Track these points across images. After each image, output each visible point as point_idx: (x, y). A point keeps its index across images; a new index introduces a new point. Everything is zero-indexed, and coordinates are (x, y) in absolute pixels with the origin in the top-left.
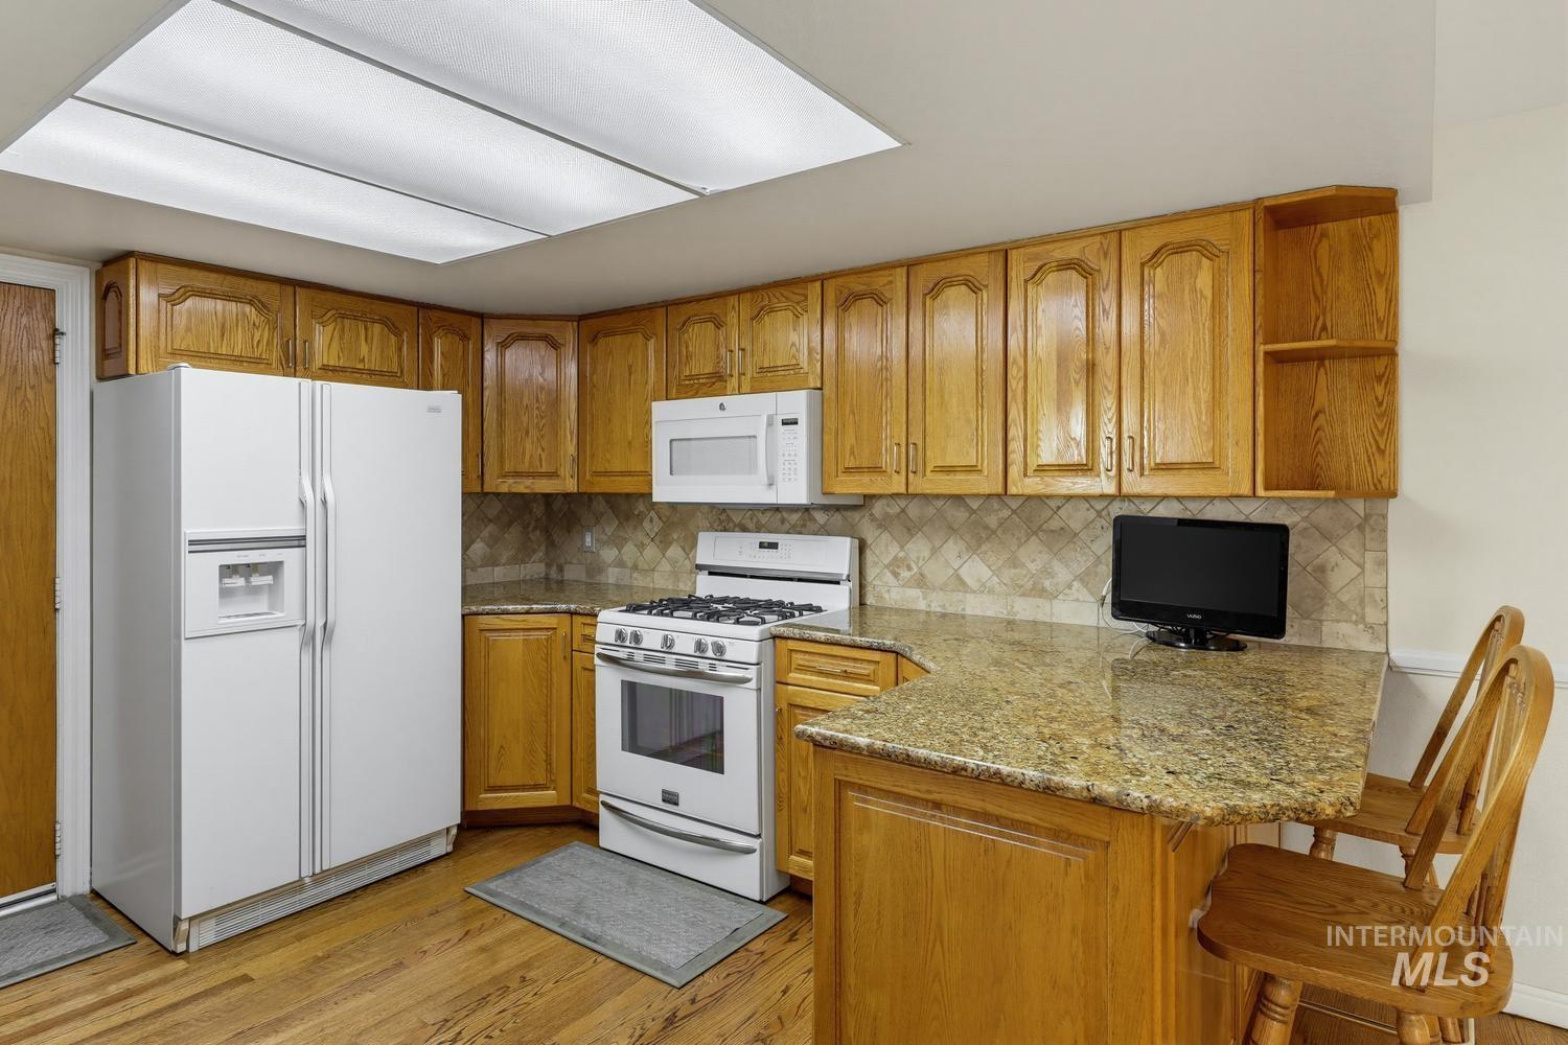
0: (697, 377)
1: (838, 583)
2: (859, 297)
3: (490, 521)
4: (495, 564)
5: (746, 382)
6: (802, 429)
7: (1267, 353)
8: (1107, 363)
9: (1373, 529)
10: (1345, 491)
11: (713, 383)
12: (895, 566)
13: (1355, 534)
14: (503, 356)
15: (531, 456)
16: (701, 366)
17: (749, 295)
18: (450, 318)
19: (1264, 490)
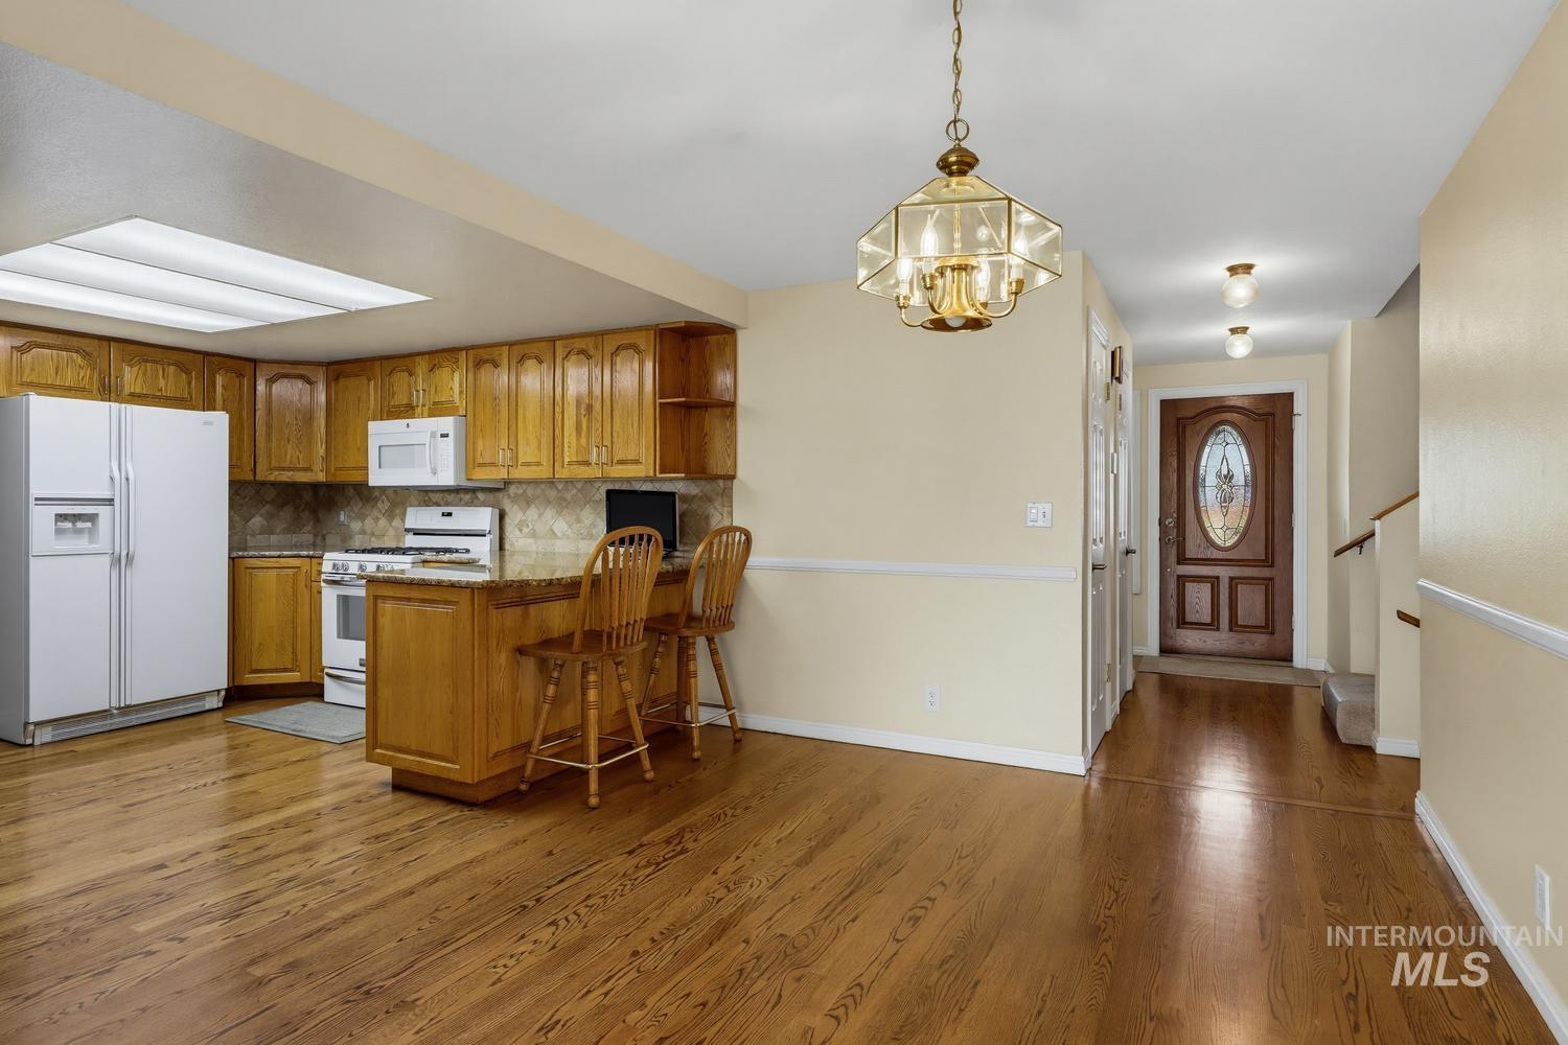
0: (399, 406)
1: (484, 536)
2: (486, 361)
3: (267, 502)
4: (271, 532)
5: (426, 413)
6: (451, 440)
7: (660, 404)
8: (597, 406)
9: (727, 495)
10: (716, 477)
11: (407, 411)
12: (521, 526)
13: (720, 498)
14: (270, 388)
15: (292, 456)
16: (401, 399)
17: (427, 356)
18: (230, 362)
19: (660, 473)
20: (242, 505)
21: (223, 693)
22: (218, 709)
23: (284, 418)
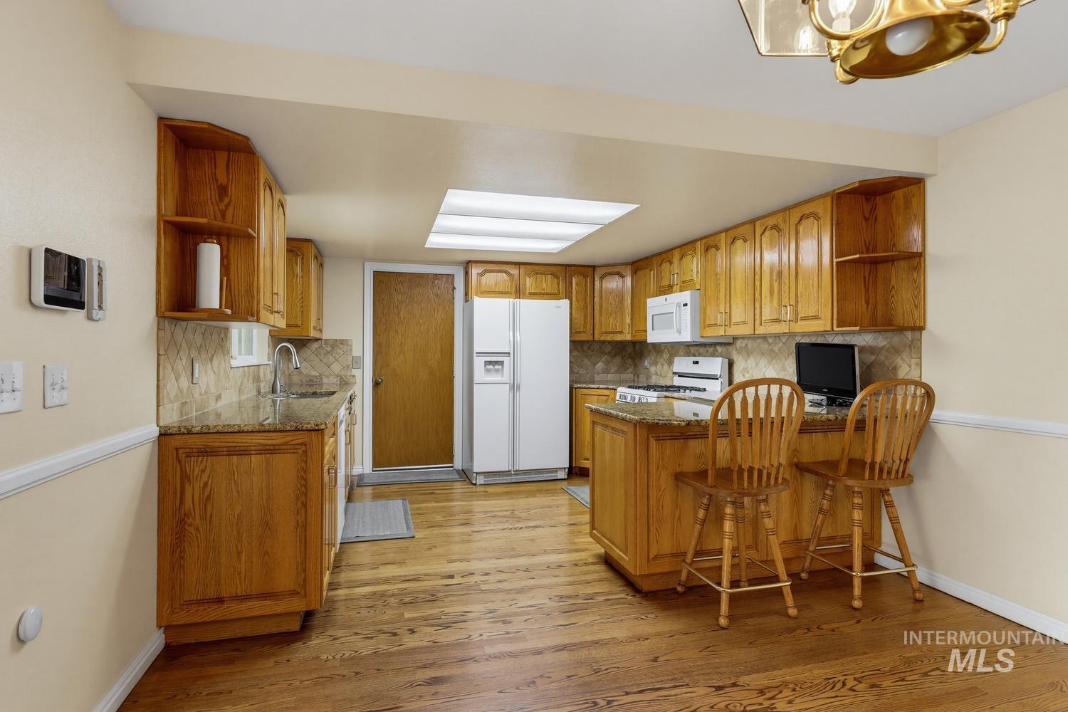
0: (664, 286)
1: (718, 379)
3: (605, 354)
4: (608, 373)
5: (678, 288)
6: (689, 308)
9: (916, 347)
11: (669, 289)
14: (602, 283)
15: (612, 325)
16: (666, 281)
17: (679, 249)
18: (580, 269)
19: (837, 327)
20: (591, 356)
21: (567, 470)
22: (564, 479)
23: (609, 300)
